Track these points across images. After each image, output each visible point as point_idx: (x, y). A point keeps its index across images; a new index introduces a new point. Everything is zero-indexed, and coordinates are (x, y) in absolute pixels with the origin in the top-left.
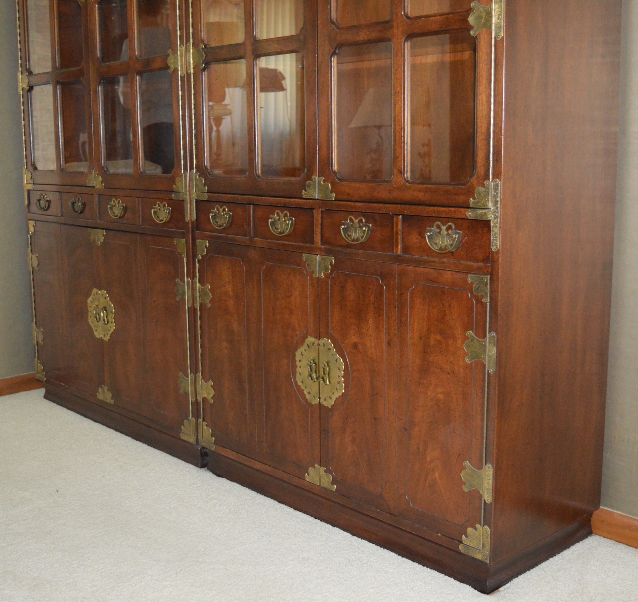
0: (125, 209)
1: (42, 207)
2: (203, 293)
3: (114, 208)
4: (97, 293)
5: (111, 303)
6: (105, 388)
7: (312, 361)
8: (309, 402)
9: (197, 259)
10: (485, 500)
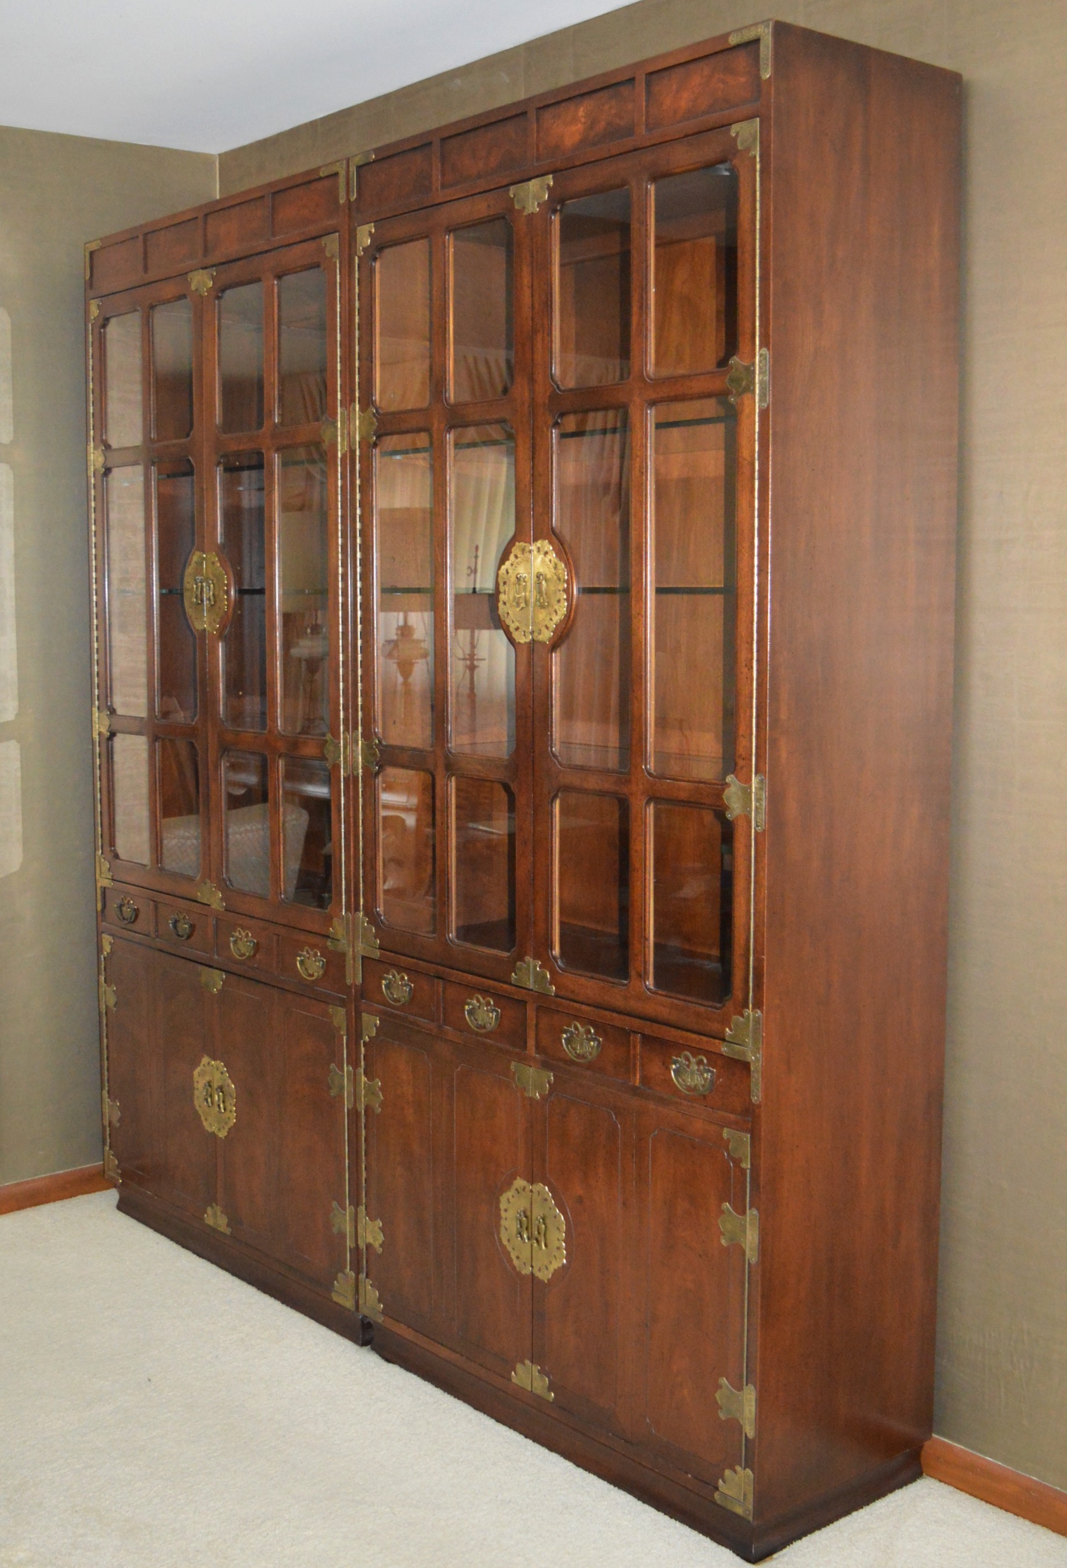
0: (257, 947)
1: (125, 917)
2: (370, 1092)
3: (239, 942)
4: (209, 1063)
5: (230, 1081)
6: (218, 1209)
7: (522, 1214)
8: (518, 1270)
9: (362, 1041)
10: (746, 1434)
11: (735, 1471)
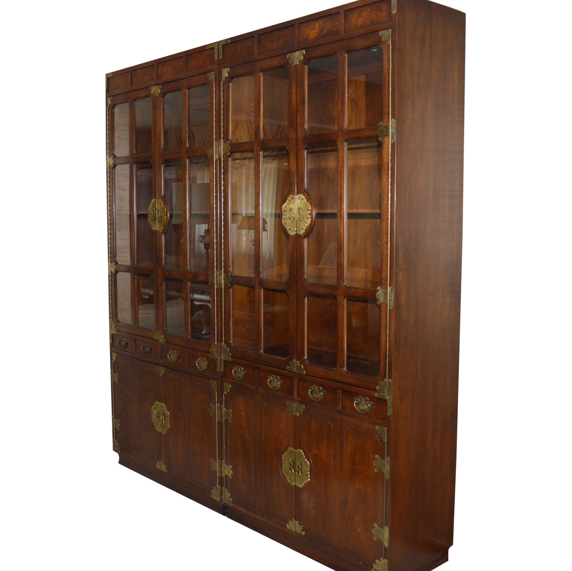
0: (179, 357)
1: (122, 346)
2: (227, 414)
3: (171, 356)
4: (158, 404)
5: (167, 411)
6: (162, 463)
7: (291, 461)
8: (289, 484)
9: (224, 394)
10: (385, 546)
11: (380, 560)
